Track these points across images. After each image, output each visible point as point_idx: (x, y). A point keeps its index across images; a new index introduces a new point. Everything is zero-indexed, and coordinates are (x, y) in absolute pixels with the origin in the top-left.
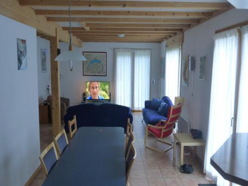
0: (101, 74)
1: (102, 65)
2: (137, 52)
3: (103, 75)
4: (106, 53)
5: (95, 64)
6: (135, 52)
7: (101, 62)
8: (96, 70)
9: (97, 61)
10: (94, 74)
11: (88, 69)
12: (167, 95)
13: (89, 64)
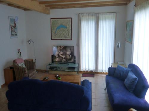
0: (67, 39)
1: (68, 30)
2: (101, 16)
3: (68, 39)
4: (71, 18)
5: (62, 29)
6: (100, 16)
7: (66, 27)
8: (62, 35)
9: (63, 26)
10: (60, 39)
11: (55, 34)
12: (134, 62)
13: (57, 29)
